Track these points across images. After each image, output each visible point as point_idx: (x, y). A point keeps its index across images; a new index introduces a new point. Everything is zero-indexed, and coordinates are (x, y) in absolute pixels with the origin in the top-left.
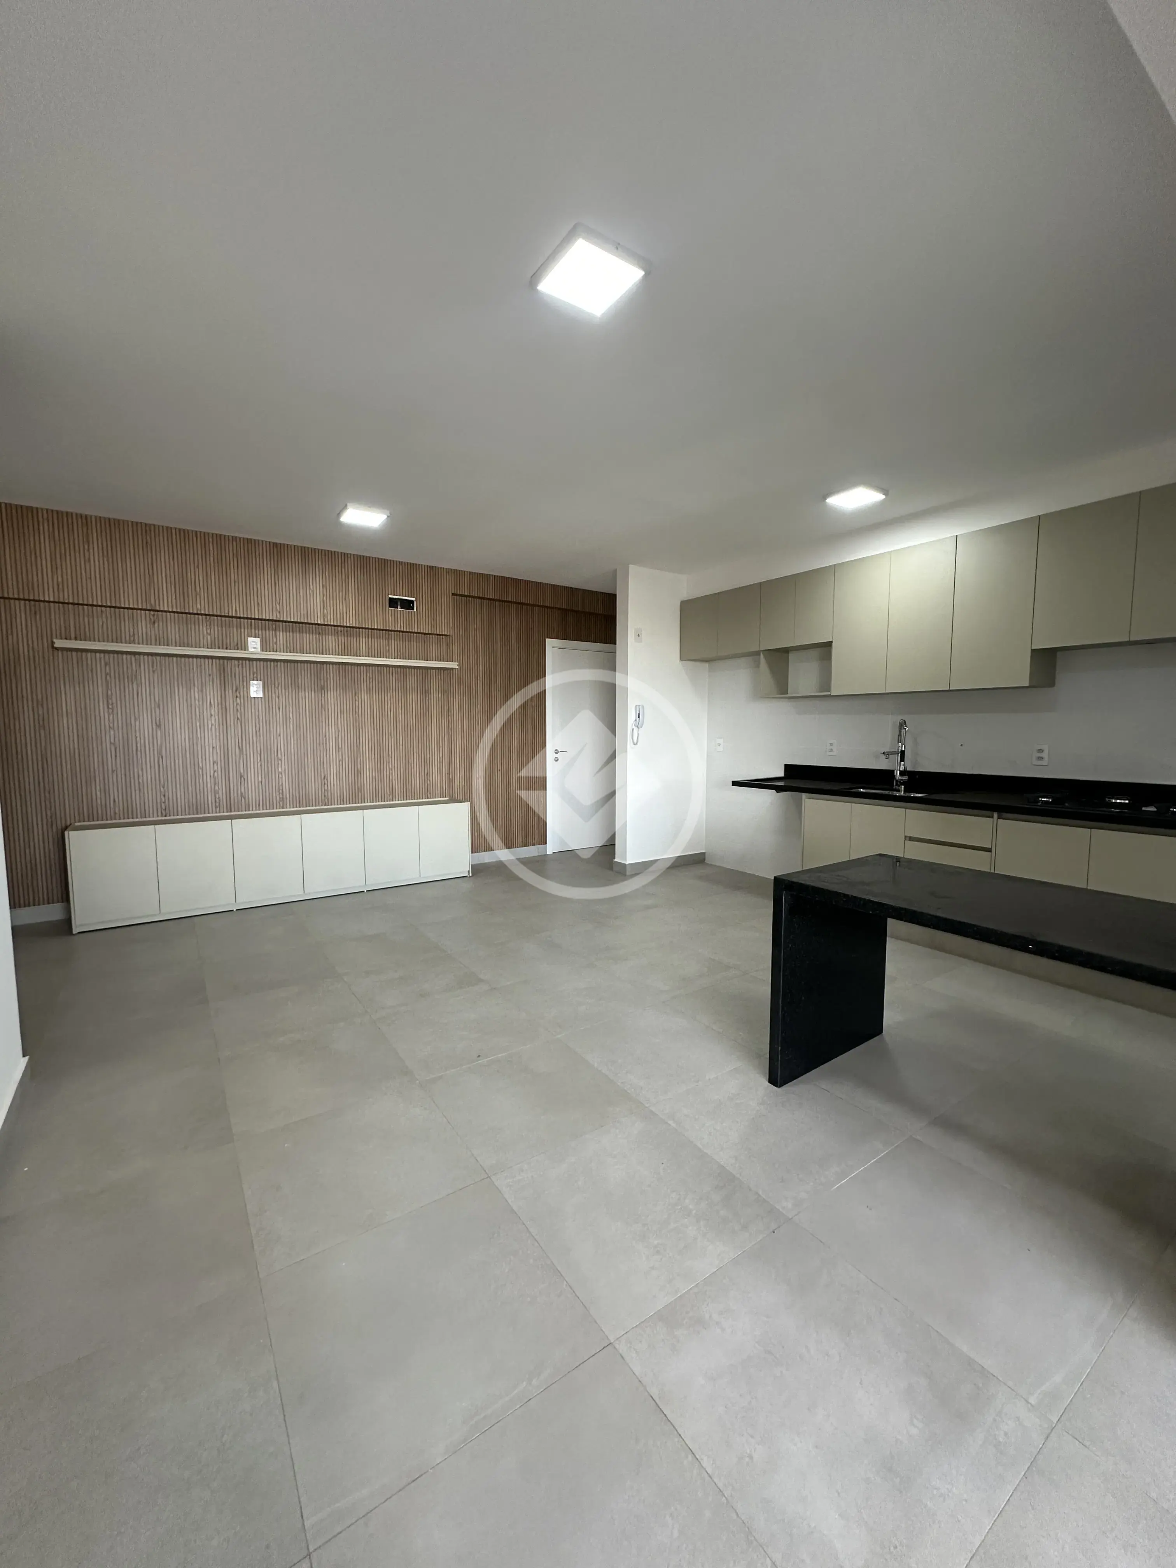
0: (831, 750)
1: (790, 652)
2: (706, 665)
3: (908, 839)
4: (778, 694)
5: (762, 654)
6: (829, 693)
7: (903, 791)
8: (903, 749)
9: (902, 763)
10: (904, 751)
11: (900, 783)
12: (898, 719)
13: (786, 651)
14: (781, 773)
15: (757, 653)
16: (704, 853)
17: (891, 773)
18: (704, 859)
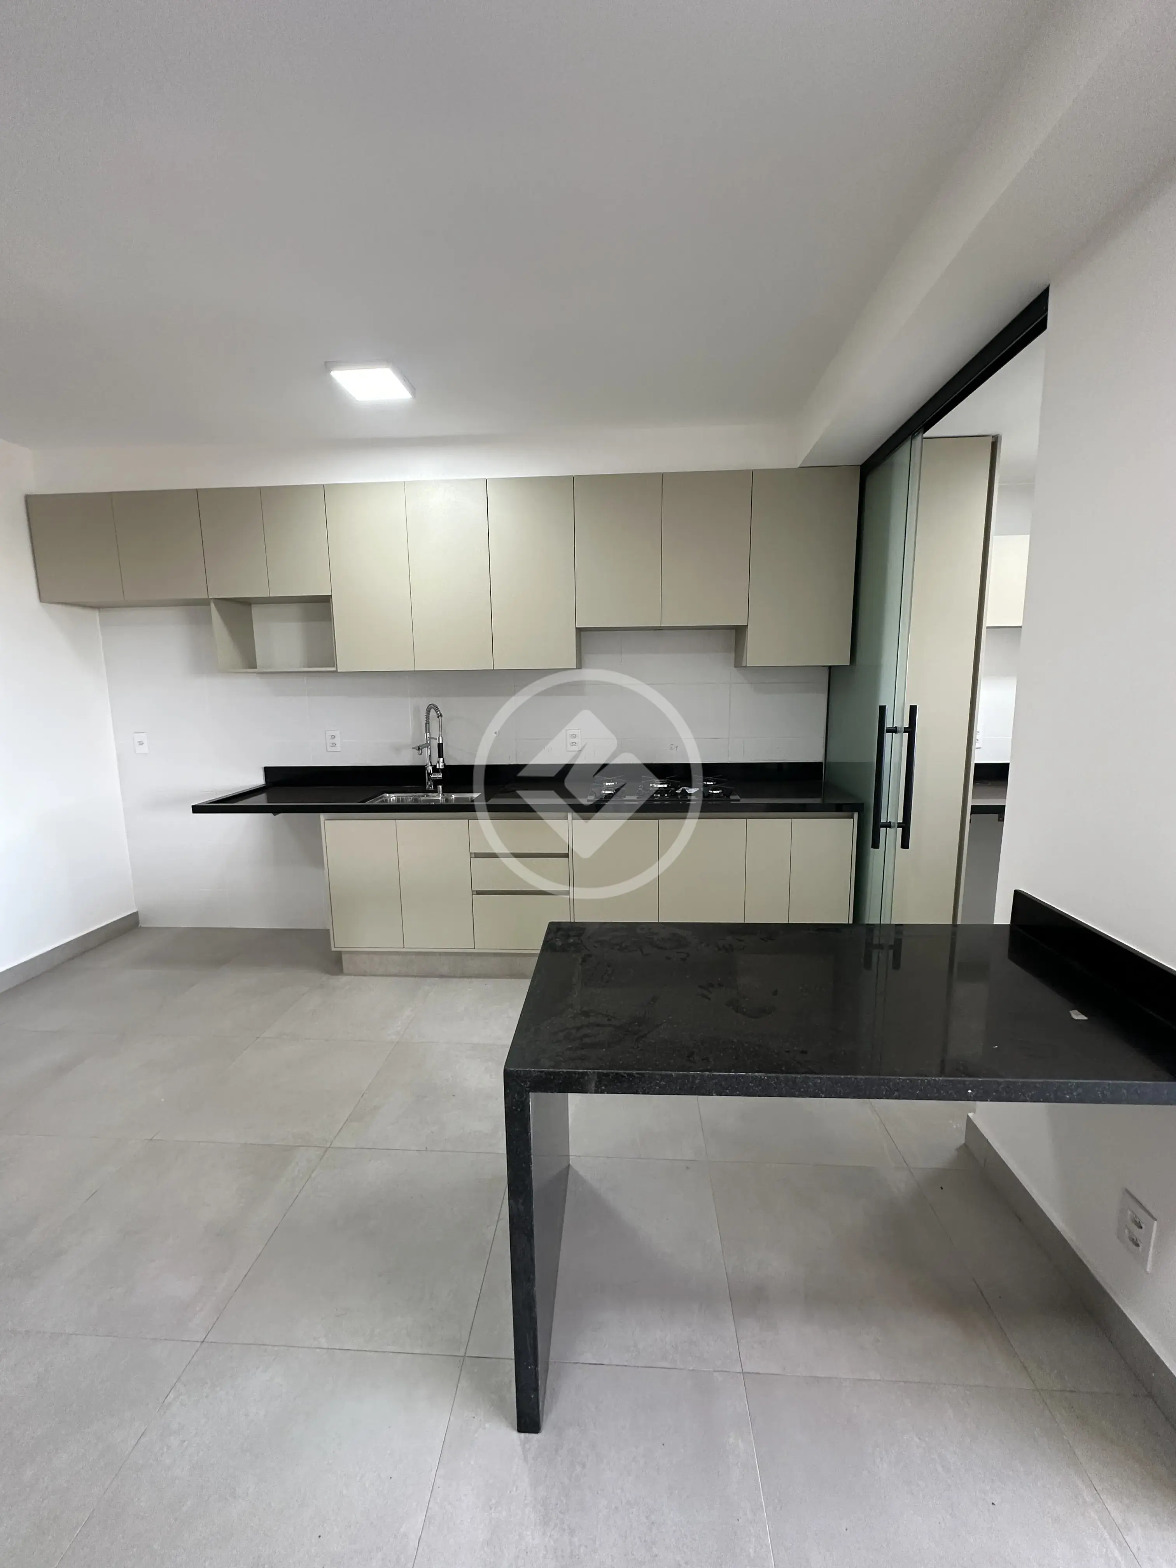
0: (334, 745)
1: (252, 605)
2: (96, 615)
3: (473, 856)
4: (243, 668)
5: (212, 605)
6: (334, 669)
7: (441, 792)
8: (441, 742)
9: (441, 759)
10: (442, 744)
11: (436, 782)
12: (424, 703)
13: (247, 603)
14: (259, 780)
15: (206, 602)
16: (135, 915)
17: (423, 768)
18: (137, 923)
